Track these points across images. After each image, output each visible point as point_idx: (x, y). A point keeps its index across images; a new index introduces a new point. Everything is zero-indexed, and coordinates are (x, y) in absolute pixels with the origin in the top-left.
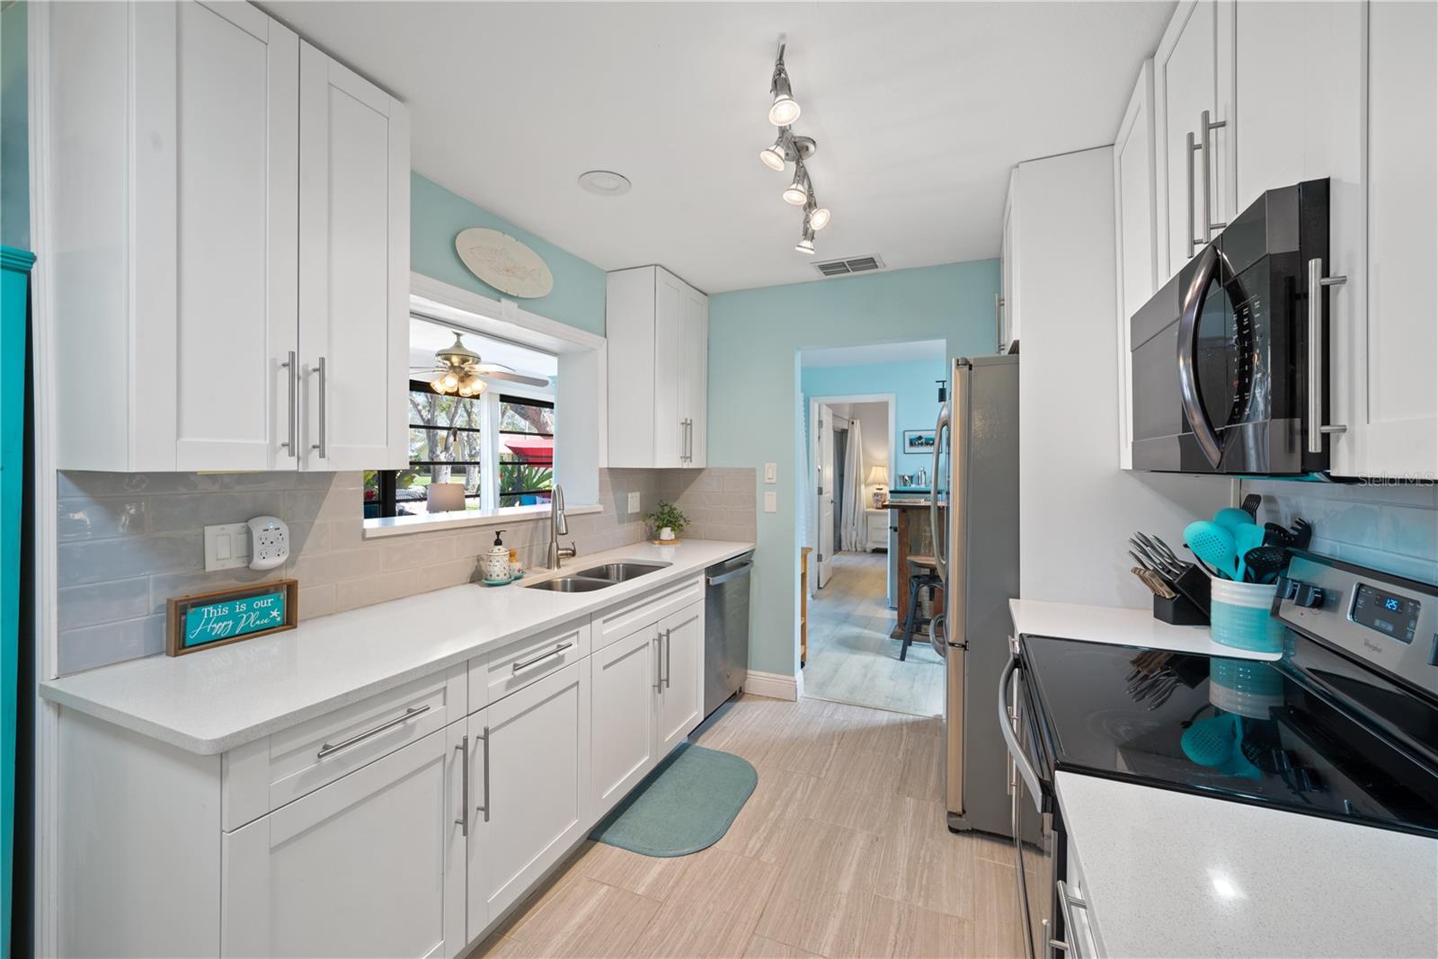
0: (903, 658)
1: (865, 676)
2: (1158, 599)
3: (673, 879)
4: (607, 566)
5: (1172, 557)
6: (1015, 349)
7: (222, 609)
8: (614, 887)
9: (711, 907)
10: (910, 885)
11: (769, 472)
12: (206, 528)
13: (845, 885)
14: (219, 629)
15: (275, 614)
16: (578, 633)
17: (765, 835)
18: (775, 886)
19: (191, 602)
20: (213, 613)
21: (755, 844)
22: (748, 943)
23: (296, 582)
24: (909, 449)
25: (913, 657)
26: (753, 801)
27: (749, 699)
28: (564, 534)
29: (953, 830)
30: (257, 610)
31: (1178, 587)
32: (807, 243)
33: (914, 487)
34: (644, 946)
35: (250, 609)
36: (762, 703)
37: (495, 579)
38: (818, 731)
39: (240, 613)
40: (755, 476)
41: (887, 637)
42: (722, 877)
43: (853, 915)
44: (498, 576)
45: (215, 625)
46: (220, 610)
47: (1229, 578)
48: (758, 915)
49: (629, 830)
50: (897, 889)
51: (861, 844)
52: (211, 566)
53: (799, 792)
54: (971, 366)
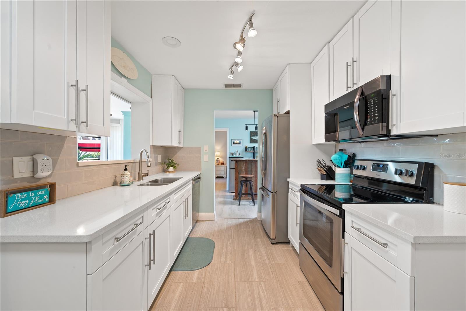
0: (239, 205)
1: (231, 211)
2: (322, 175)
3: (203, 275)
4: (157, 179)
5: (325, 164)
6: (288, 112)
7: (24, 195)
8: (185, 282)
9: (219, 279)
10: (269, 259)
11: (206, 148)
12: (14, 157)
13: (253, 263)
14: (22, 204)
15: (46, 197)
16: (169, 198)
17: (225, 256)
18: (234, 269)
19: (10, 192)
20: (20, 196)
21: (223, 259)
22: (235, 285)
23: (55, 183)
24: (233, 145)
25: (241, 204)
26: (216, 248)
27: (200, 222)
28: (149, 166)
29: (272, 244)
30: (39, 195)
31: (327, 171)
32: (232, 76)
33: (235, 156)
34: (204, 295)
35: (36, 195)
36: (204, 222)
37: (126, 183)
38: (226, 227)
39: (32, 197)
40: (201, 150)
41: (232, 200)
42: (218, 270)
43: (259, 269)
44: (127, 182)
45: (21, 203)
46: (23, 195)
47: (339, 167)
48: (234, 277)
49: (181, 265)
50: (266, 260)
51: (252, 252)
52: (17, 175)
53: (228, 243)
54: (277, 116)
